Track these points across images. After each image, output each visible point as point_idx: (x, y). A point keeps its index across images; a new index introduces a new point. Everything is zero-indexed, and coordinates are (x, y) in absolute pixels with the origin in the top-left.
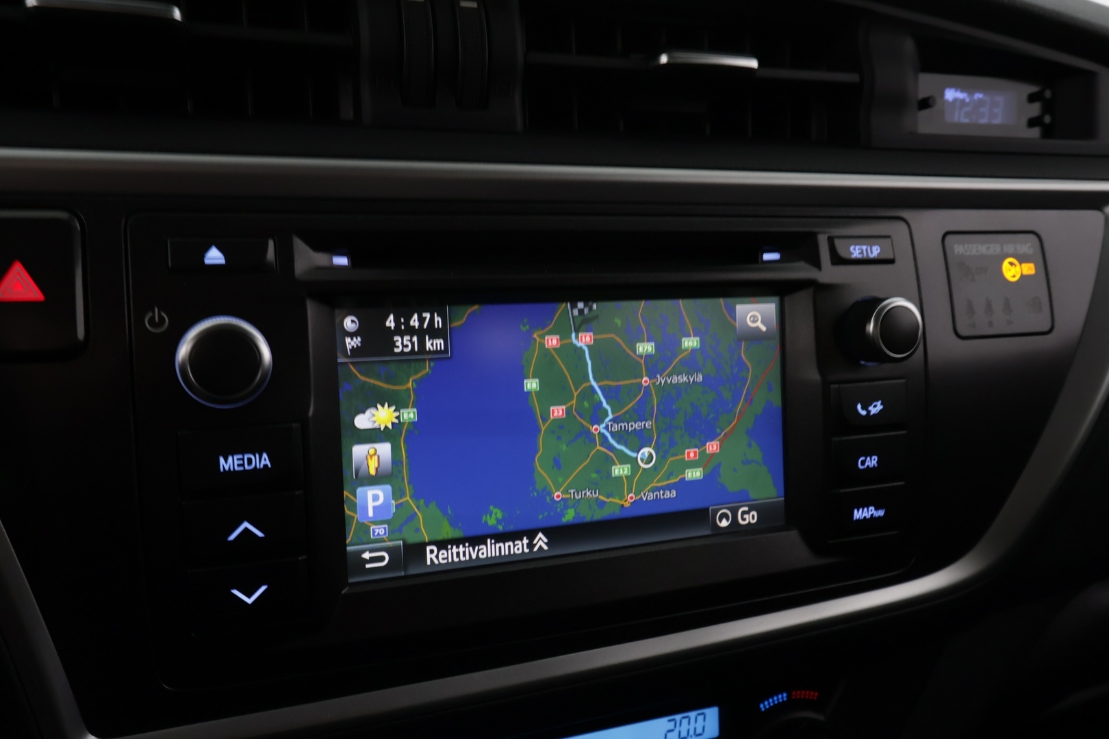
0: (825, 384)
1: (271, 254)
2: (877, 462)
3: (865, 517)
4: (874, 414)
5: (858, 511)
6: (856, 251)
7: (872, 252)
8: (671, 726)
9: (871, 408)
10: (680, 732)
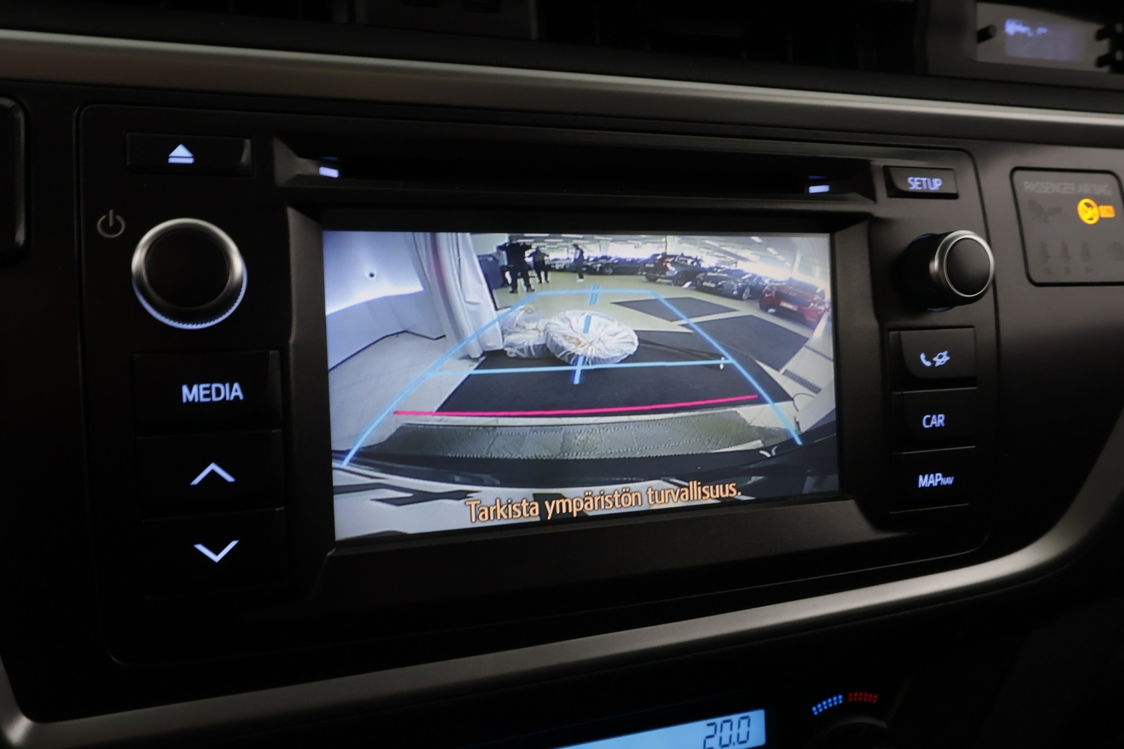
0: (883, 331)
1: (245, 157)
2: (944, 421)
3: (931, 484)
4: (940, 366)
5: (924, 477)
6: (915, 184)
7: (933, 186)
8: (711, 730)
9: (935, 359)
10: (721, 738)
